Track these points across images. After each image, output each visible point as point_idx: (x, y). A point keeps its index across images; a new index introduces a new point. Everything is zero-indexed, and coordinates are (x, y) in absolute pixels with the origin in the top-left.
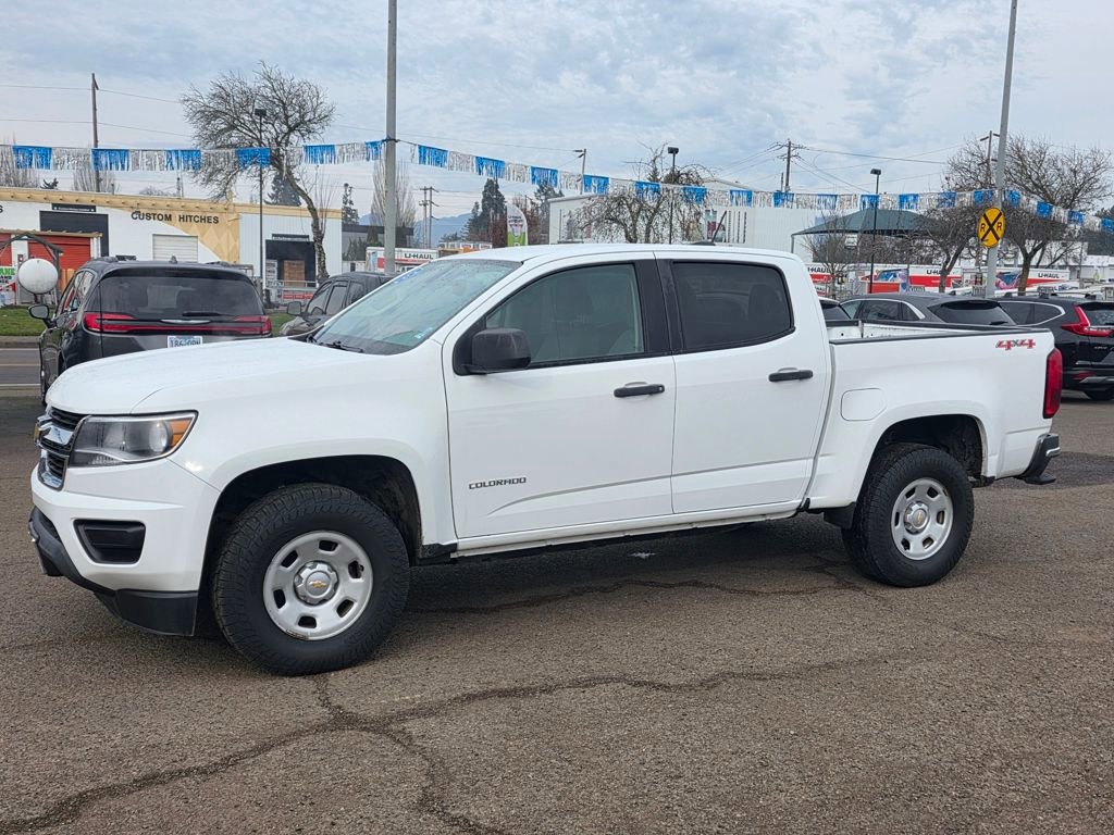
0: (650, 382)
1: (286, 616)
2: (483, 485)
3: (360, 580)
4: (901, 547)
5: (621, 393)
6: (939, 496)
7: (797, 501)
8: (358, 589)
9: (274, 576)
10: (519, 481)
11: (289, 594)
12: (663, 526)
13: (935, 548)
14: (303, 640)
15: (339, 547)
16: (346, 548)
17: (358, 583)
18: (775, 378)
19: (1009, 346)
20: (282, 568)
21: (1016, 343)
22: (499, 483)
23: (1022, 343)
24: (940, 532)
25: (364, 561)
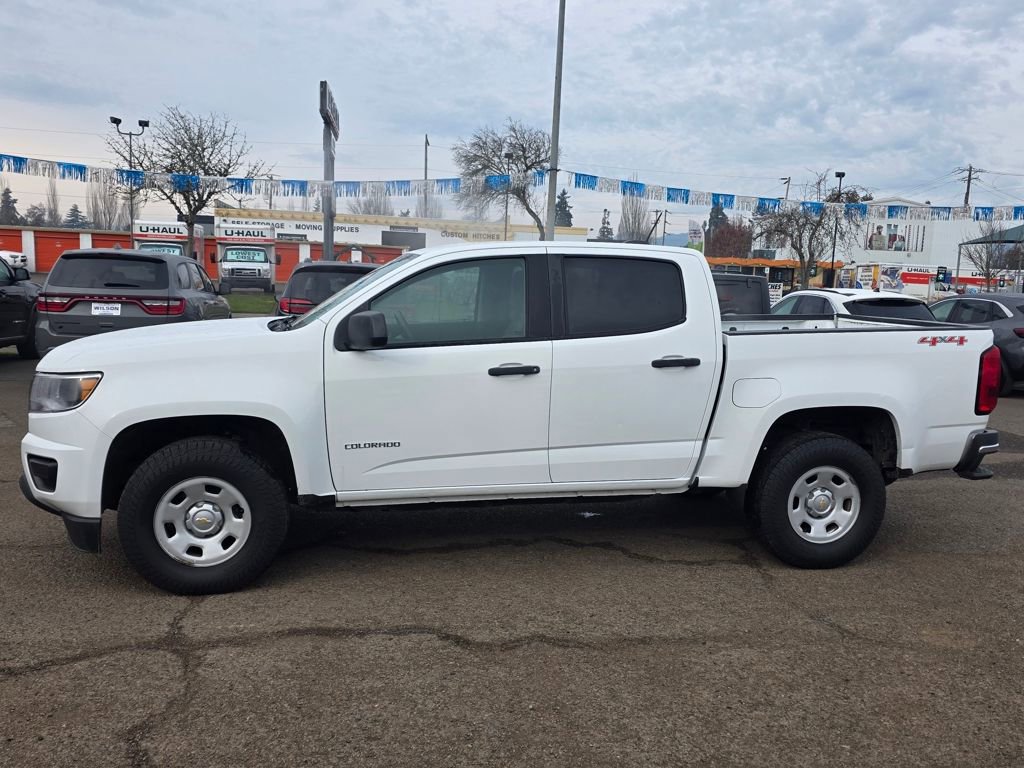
0: (526, 363)
1: (176, 545)
2: (358, 446)
3: (241, 520)
4: (799, 530)
5: (494, 372)
6: (844, 484)
7: (684, 479)
8: (240, 527)
9: (164, 510)
10: (394, 445)
11: (179, 525)
12: (547, 493)
13: (838, 534)
14: (189, 566)
15: (222, 491)
16: (228, 492)
17: (240, 523)
18: (657, 364)
19: (934, 342)
20: (172, 505)
21: (943, 340)
22: (373, 445)
23: (951, 340)
24: (846, 519)
25: (244, 504)
